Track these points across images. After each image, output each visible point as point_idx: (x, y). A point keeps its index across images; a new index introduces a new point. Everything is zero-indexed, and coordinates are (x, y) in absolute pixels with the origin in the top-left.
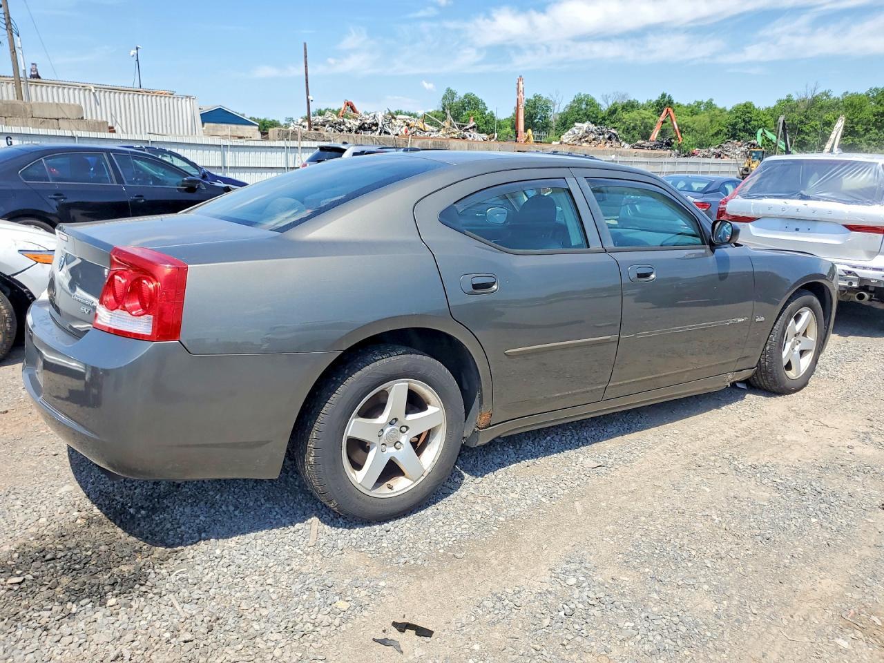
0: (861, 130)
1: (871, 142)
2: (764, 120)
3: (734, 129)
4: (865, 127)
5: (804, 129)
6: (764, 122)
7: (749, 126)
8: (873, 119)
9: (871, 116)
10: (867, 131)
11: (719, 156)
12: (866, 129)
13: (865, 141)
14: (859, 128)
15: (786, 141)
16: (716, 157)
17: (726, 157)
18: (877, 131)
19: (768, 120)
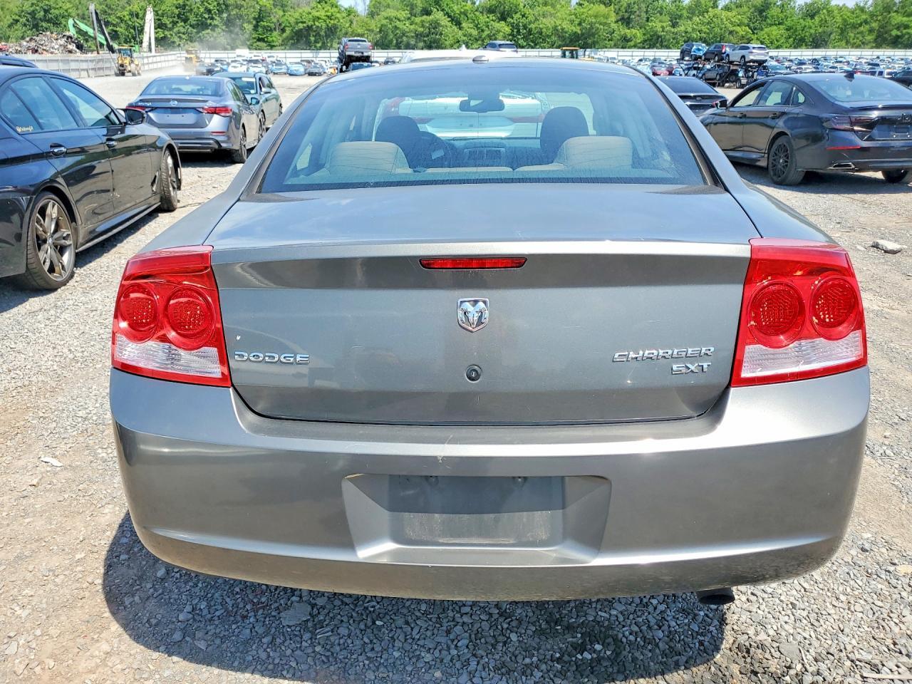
0: (168, 22)
1: (181, 35)
2: (65, 8)
3: (34, 18)
4: (171, 20)
5: (109, 19)
6: (66, 11)
7: (50, 16)
8: (177, 11)
9: (174, 8)
10: (175, 23)
11: (36, 51)
12: (173, 22)
13: (176, 35)
14: (166, 20)
15: (104, 34)
16: (32, 53)
17: (44, 52)
18: (183, 24)
19: (69, 8)
